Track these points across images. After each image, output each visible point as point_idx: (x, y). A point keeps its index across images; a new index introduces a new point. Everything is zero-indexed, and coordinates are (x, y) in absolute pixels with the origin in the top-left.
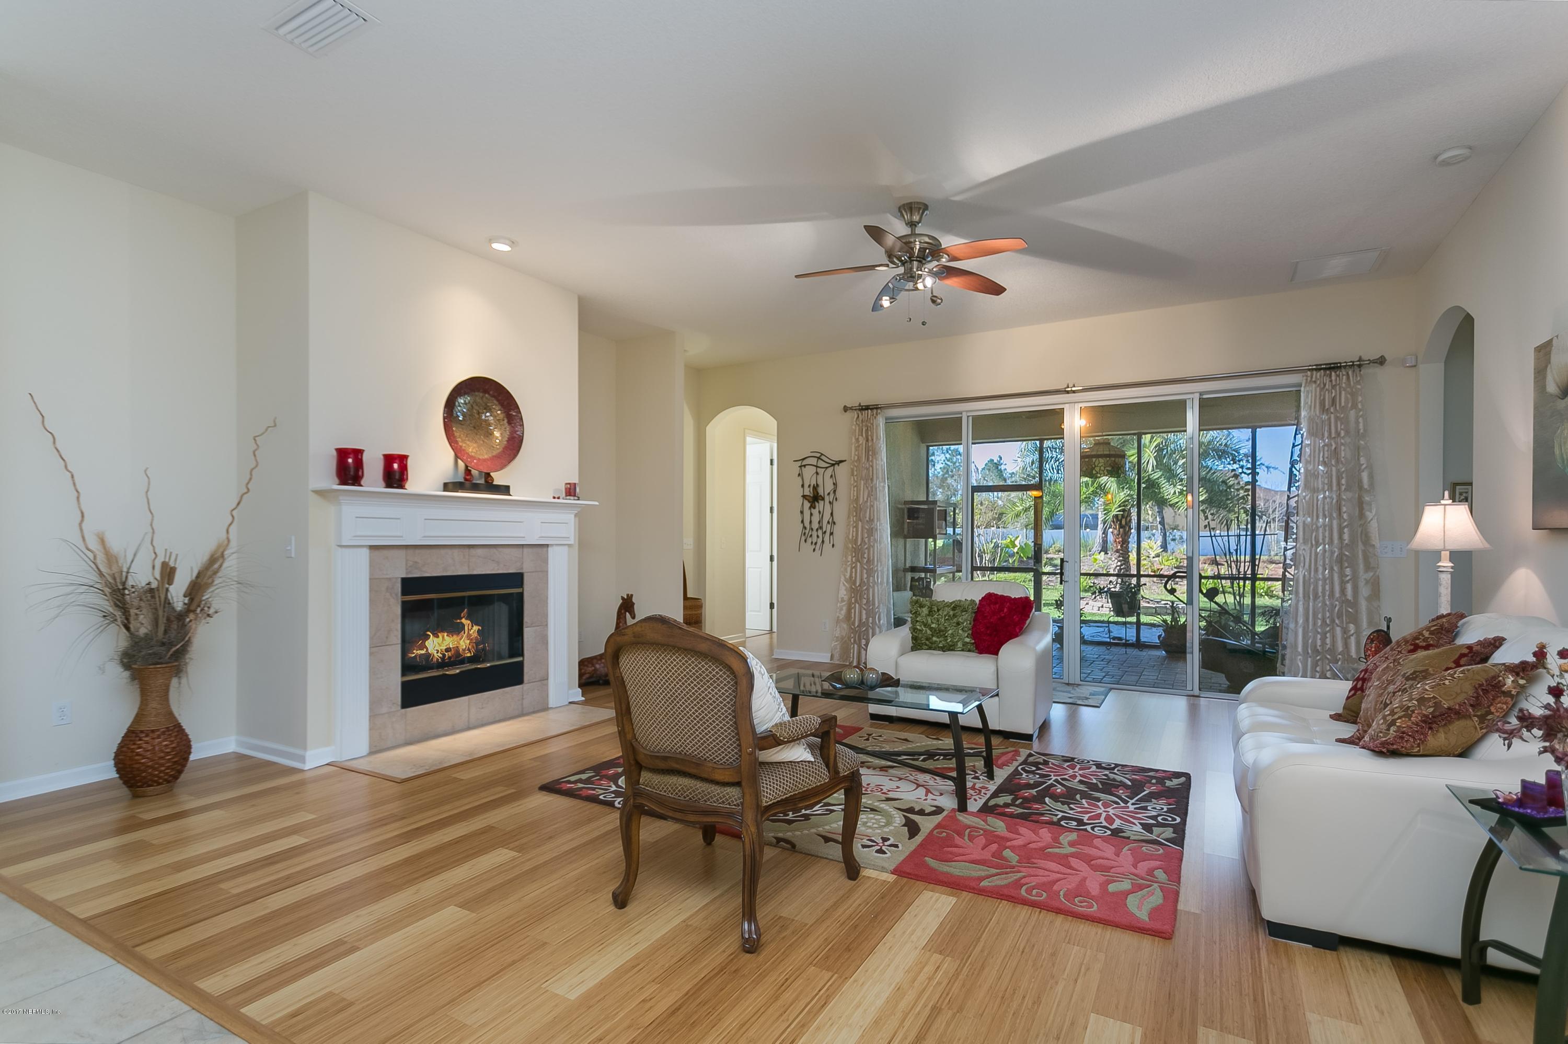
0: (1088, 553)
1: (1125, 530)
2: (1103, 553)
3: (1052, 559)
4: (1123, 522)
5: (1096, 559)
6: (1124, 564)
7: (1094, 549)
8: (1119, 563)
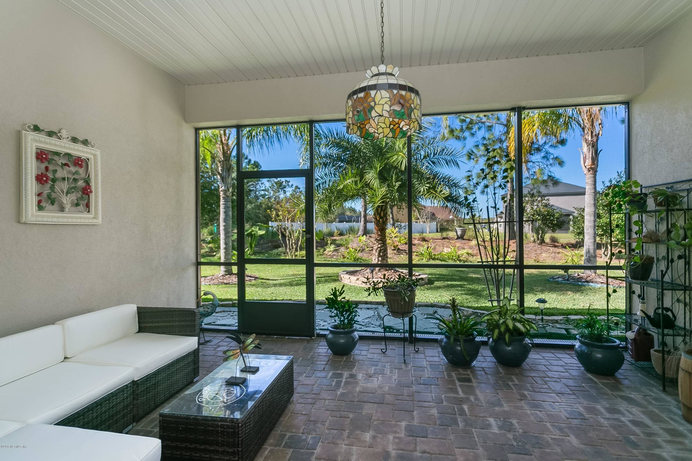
0: (356, 236)
1: (383, 221)
2: (365, 236)
3: (335, 240)
4: (382, 215)
5: (361, 240)
6: (383, 246)
7: (359, 233)
8: (379, 246)
